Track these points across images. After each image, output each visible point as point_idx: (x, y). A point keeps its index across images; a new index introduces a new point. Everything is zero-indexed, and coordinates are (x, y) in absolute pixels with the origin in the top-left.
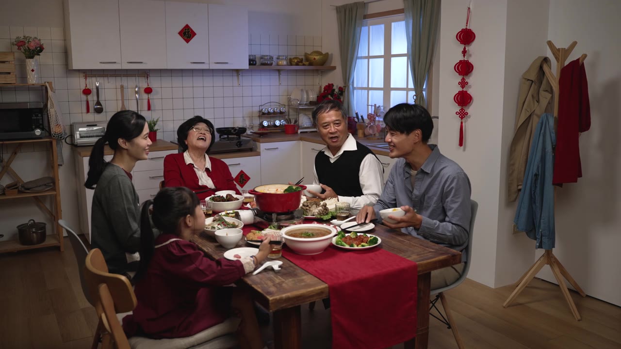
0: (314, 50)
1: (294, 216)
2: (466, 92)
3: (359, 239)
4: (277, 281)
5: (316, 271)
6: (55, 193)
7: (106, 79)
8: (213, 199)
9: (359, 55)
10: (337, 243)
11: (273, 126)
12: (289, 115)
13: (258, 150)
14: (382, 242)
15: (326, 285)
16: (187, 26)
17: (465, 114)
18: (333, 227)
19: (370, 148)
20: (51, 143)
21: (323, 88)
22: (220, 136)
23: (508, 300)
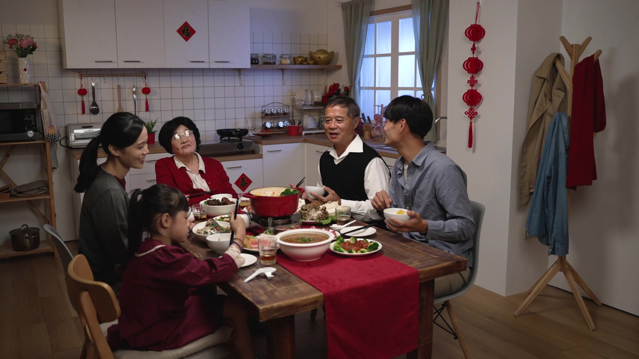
0: (320, 49)
1: (291, 220)
2: (476, 91)
3: (359, 245)
4: (269, 289)
5: (311, 278)
6: (49, 197)
7: (102, 78)
8: (208, 203)
9: (366, 53)
10: (335, 249)
11: (276, 127)
12: (293, 116)
13: (260, 153)
14: (382, 247)
15: (321, 293)
16: (186, 24)
17: (474, 113)
18: (332, 232)
19: (376, 150)
20: (45, 145)
21: (328, 87)
22: (221, 139)
23: (519, 309)
